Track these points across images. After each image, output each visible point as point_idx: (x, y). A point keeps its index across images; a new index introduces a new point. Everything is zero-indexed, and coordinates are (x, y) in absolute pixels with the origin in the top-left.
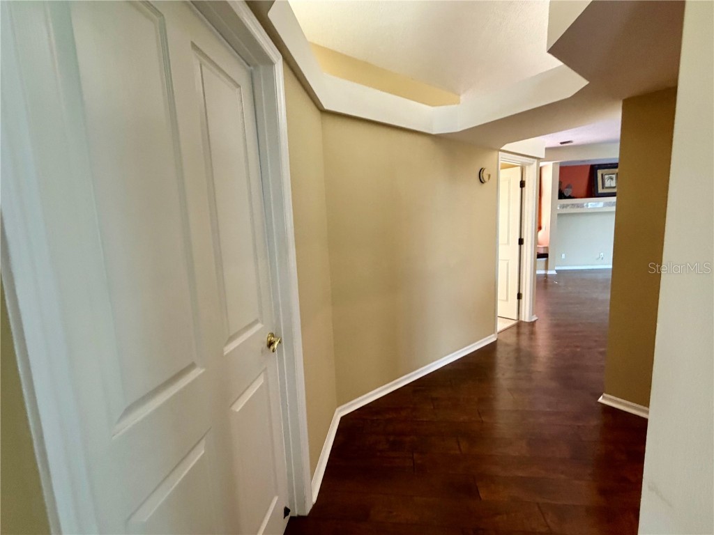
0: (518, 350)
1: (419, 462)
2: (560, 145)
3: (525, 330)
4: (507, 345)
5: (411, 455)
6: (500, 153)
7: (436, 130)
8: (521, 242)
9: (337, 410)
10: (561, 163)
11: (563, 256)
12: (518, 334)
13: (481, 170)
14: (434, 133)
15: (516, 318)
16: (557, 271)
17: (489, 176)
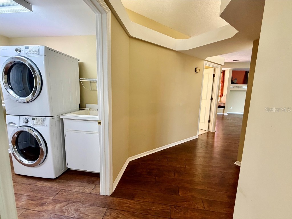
0: (207, 143)
1: (158, 180)
2: (233, 61)
3: (211, 135)
4: (202, 140)
5: (155, 178)
6: (205, 61)
7: (177, 49)
8: (212, 99)
9: (128, 158)
10: (233, 69)
11: (231, 108)
12: (208, 136)
13: (196, 68)
14: (177, 50)
15: (207, 130)
16: (228, 114)
17: (199, 70)
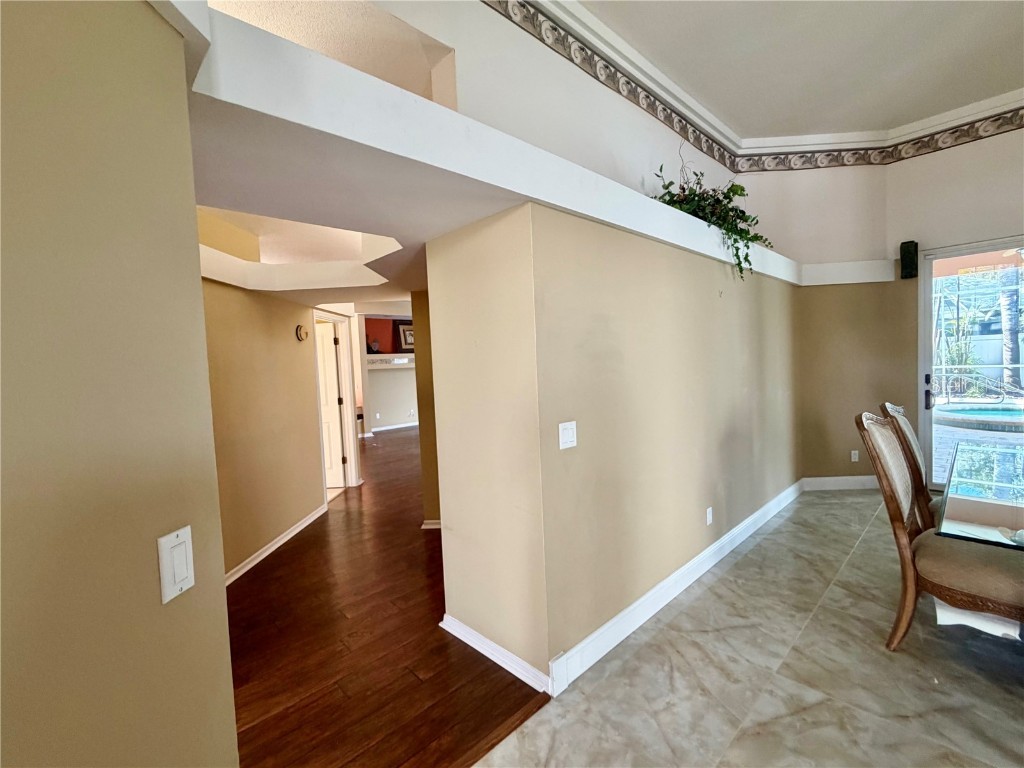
0: (348, 513)
3: (353, 495)
4: (337, 512)
6: (314, 311)
8: (340, 401)
10: (365, 315)
11: (378, 416)
12: (347, 499)
13: (298, 328)
15: (342, 485)
16: (374, 433)
17: (307, 333)
